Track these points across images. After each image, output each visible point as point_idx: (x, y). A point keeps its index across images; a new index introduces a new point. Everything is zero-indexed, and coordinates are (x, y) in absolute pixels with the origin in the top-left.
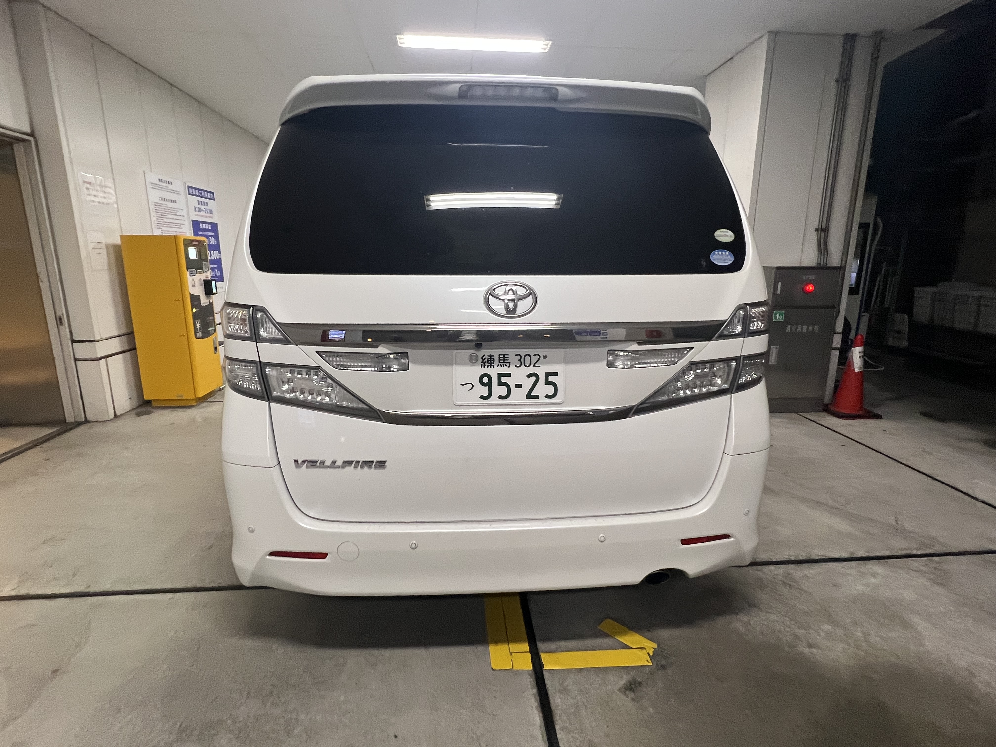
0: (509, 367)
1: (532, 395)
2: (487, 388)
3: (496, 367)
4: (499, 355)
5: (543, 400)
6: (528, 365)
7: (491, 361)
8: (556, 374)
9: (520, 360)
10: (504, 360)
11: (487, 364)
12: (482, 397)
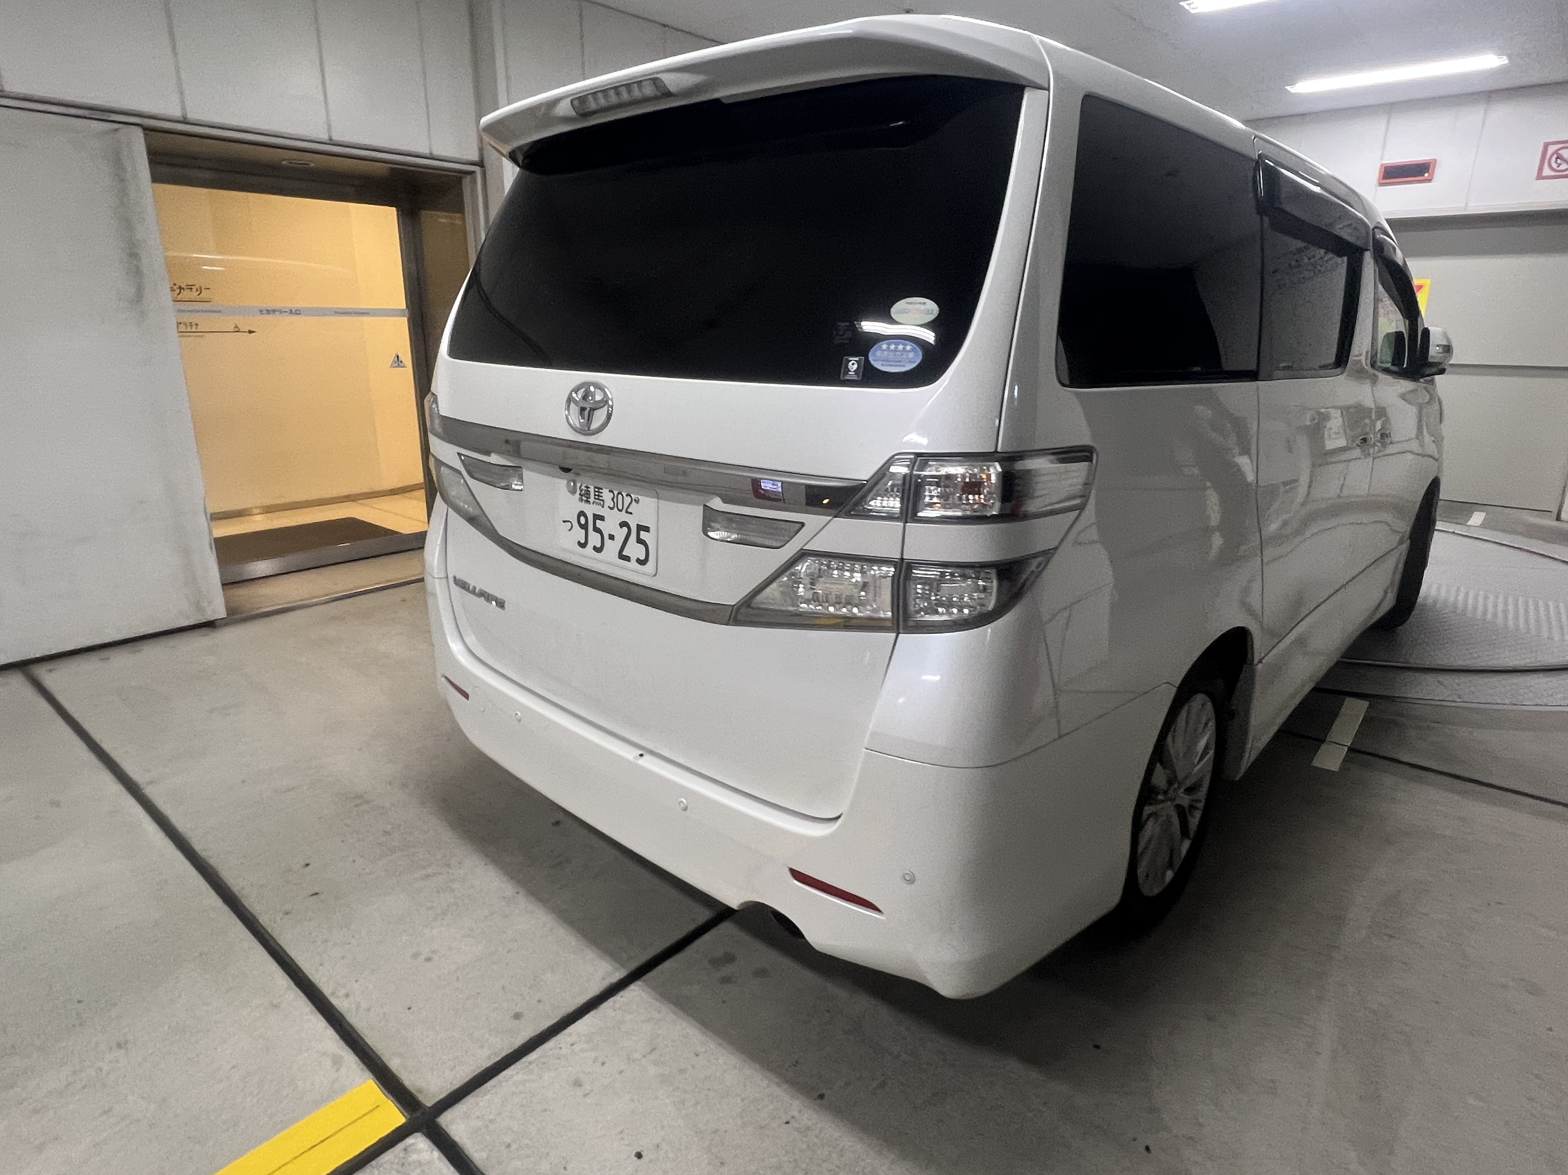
0: (603, 507)
1: (624, 553)
2: (584, 531)
3: (592, 502)
4: (595, 487)
5: (633, 564)
6: (620, 508)
7: (587, 494)
8: (647, 529)
9: (613, 499)
10: (598, 496)
11: (584, 498)
12: (579, 543)
